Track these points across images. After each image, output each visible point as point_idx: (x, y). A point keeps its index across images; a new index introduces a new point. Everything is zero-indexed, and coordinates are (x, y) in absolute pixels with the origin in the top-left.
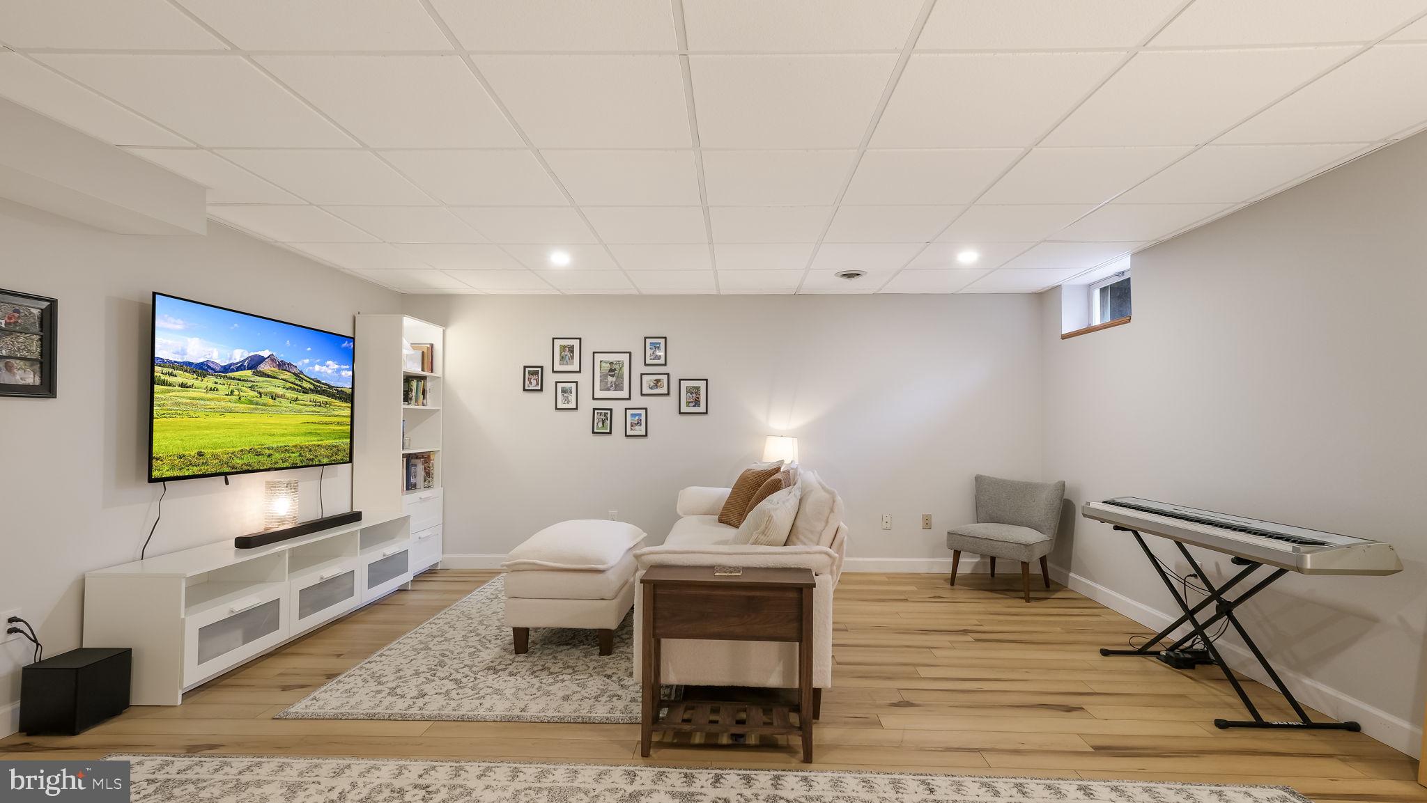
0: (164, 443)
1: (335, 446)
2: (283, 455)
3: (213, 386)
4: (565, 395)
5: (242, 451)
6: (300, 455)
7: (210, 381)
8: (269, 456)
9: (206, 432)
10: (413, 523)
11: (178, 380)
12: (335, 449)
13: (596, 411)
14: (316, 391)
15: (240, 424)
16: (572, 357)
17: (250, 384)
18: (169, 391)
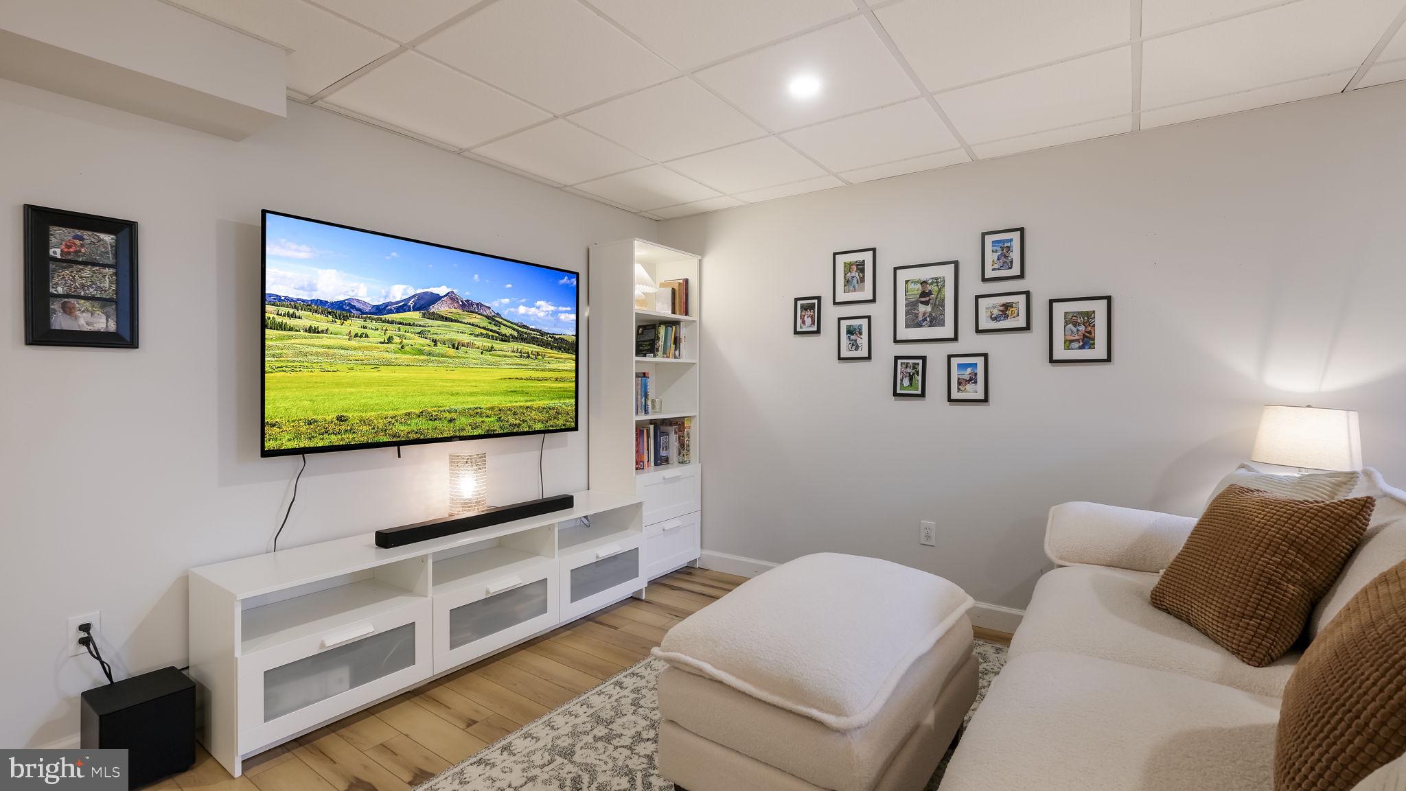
0: (282, 404)
1: (553, 408)
2: (471, 420)
3: (360, 331)
4: (852, 337)
5: (408, 414)
6: (499, 420)
7: (355, 325)
8: (451, 421)
9: (349, 390)
10: (647, 514)
11: (306, 323)
12: (551, 412)
13: (899, 361)
14: (521, 338)
15: (404, 380)
16: (862, 280)
17: (418, 330)
18: (289, 338)
